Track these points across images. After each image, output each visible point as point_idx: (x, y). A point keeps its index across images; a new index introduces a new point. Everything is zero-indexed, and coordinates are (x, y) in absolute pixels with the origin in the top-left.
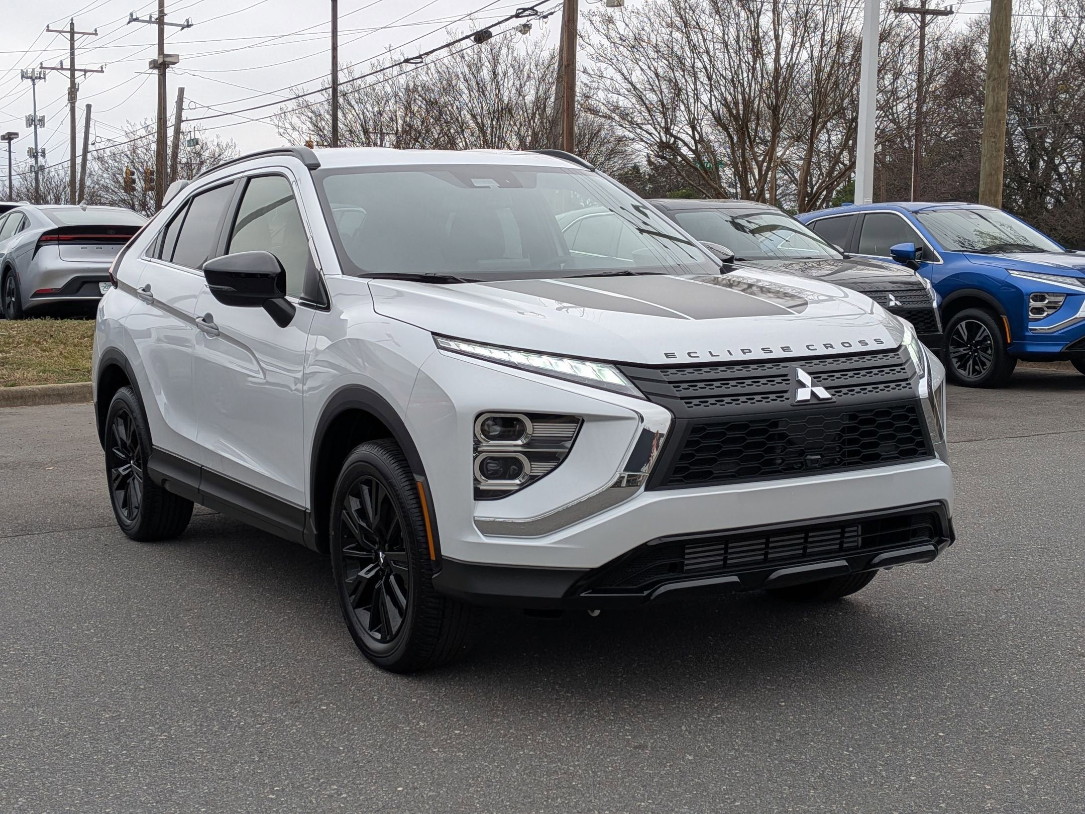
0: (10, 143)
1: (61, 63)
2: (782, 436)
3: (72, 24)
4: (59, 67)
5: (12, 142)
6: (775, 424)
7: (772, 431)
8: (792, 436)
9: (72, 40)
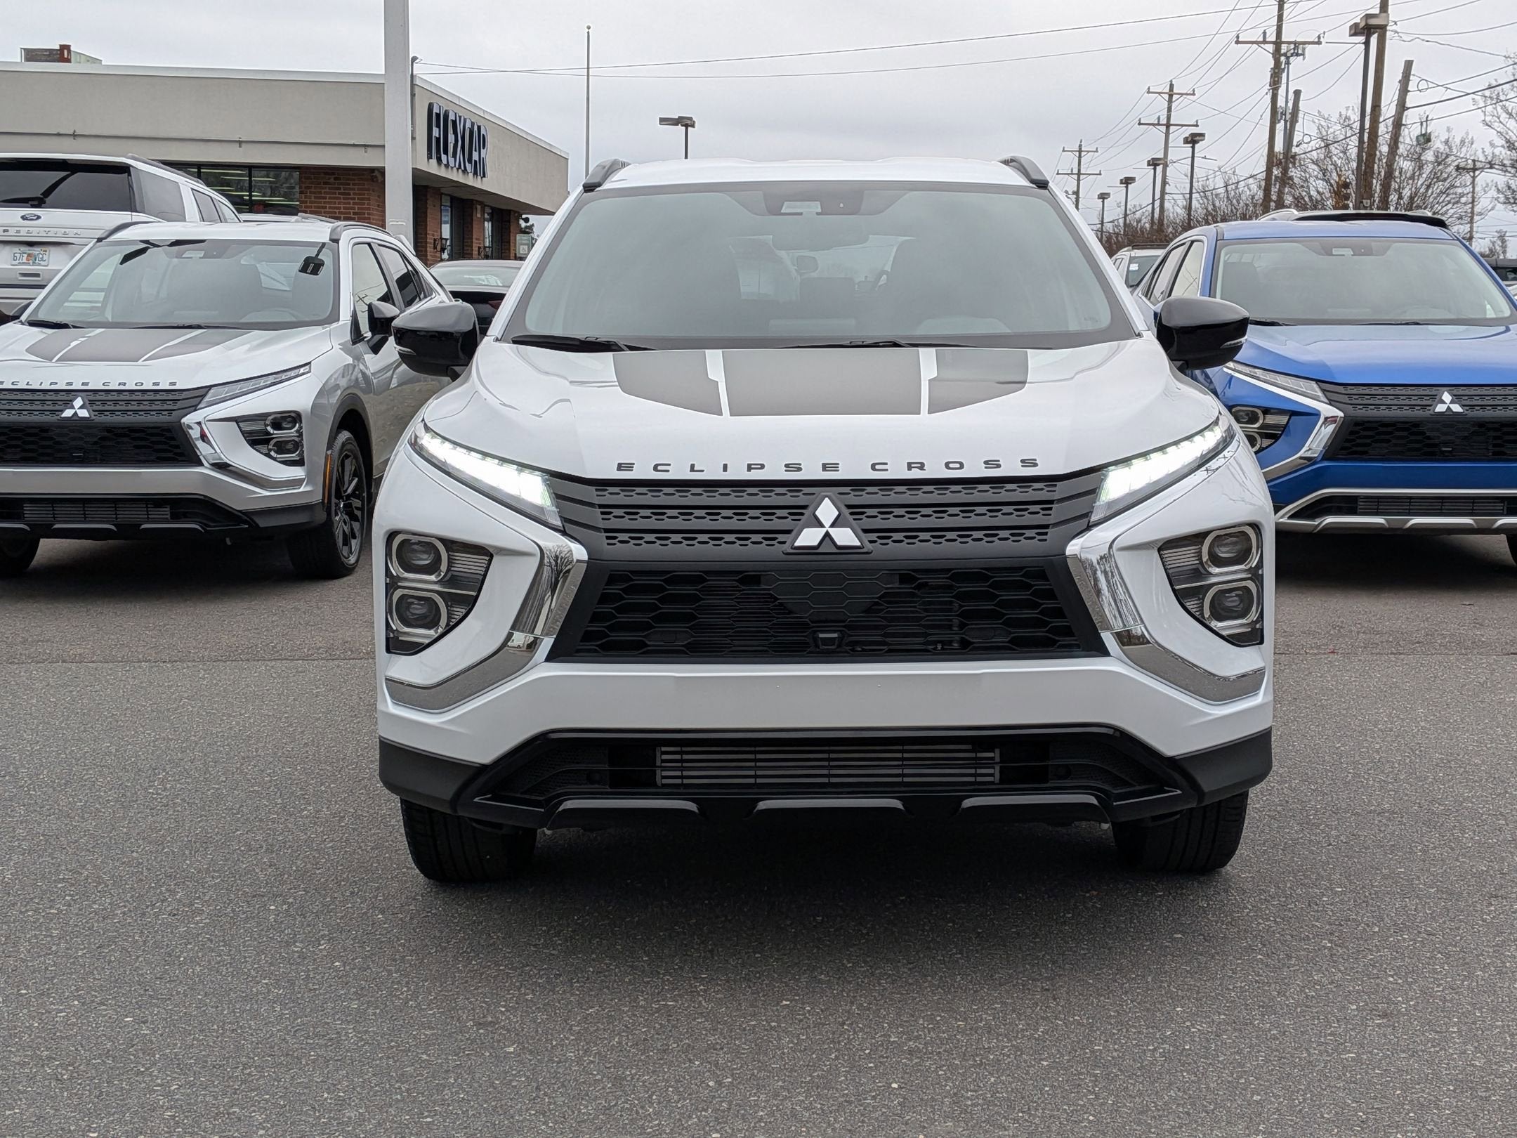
0: (1193, 148)
1: (1159, 118)
3: (1172, 86)
4: (1156, 122)
5: (1197, 146)
9: (1170, 101)
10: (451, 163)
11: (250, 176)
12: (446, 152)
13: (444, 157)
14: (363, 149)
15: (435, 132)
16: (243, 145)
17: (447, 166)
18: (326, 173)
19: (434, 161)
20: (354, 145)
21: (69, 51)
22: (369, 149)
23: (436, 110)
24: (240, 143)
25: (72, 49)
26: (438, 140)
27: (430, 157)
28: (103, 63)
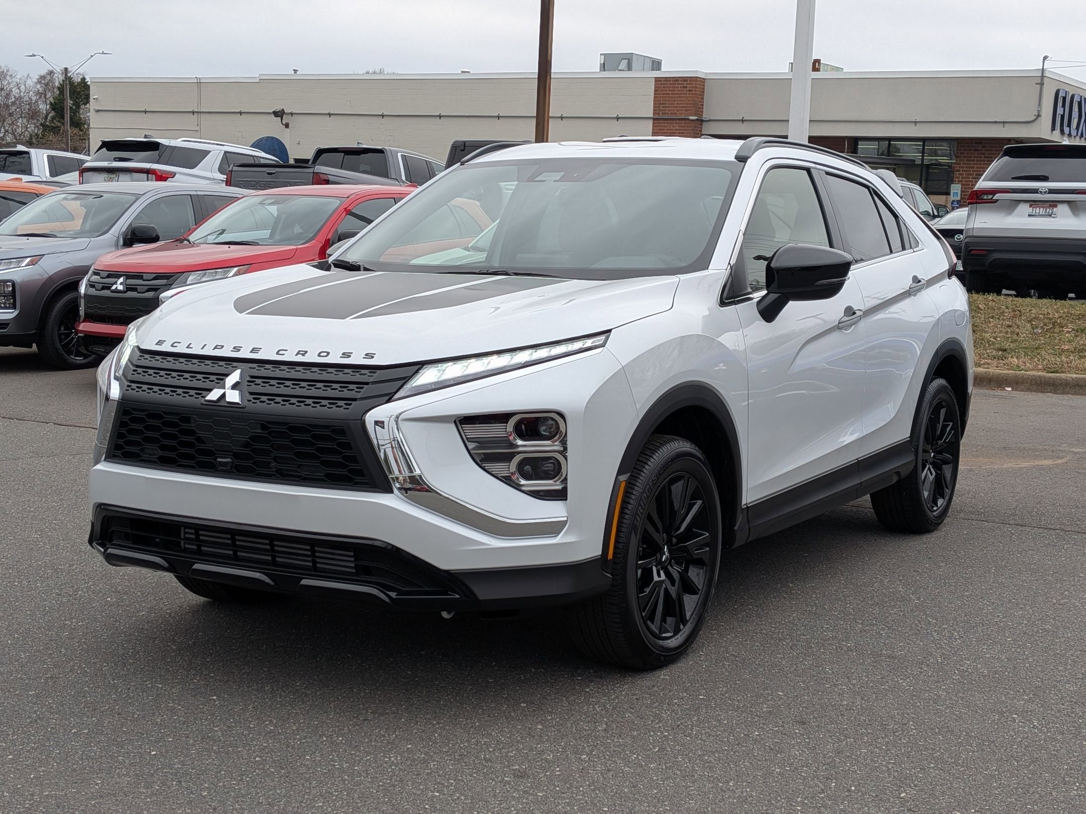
2: (191, 433)
6: (186, 419)
7: (185, 426)
8: (201, 434)
10: (1074, 133)
11: (924, 146)
12: (1069, 125)
13: (1066, 130)
14: (1002, 125)
15: (1060, 111)
16: (918, 124)
17: (1070, 135)
18: (976, 143)
19: (1057, 132)
20: (995, 122)
21: (819, 63)
22: (1006, 125)
23: (1061, 94)
24: (916, 123)
25: (821, 62)
26: (1063, 117)
27: (1053, 128)
28: (844, 71)
